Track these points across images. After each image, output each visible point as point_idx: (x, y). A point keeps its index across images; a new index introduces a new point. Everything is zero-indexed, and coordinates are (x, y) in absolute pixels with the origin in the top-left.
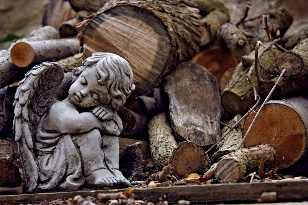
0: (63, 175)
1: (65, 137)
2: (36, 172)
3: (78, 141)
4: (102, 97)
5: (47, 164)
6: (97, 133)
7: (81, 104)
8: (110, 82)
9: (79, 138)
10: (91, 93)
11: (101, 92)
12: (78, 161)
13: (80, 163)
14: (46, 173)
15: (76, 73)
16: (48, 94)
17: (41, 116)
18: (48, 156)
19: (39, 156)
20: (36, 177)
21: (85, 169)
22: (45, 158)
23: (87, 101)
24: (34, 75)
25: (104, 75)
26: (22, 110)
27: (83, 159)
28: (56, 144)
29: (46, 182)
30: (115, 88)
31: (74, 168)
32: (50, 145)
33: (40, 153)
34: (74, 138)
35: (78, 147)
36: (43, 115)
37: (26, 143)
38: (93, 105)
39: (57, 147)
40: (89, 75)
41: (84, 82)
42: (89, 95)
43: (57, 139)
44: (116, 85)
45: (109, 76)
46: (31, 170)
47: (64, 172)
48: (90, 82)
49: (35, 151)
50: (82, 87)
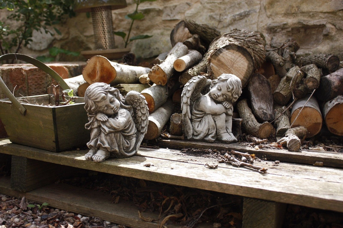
0: (206, 134)
1: (208, 115)
2: (192, 131)
3: (215, 118)
4: (228, 97)
5: (198, 127)
6: (224, 115)
7: (217, 99)
8: (233, 91)
9: (216, 117)
10: (223, 95)
11: (228, 95)
12: (215, 128)
13: (215, 129)
14: (197, 132)
15: (214, 82)
16: (198, 91)
17: (194, 102)
18: (198, 123)
19: (193, 122)
20: (192, 133)
21: (218, 132)
22: (197, 124)
23: (220, 99)
24: (194, 83)
25: (231, 87)
26: (188, 100)
27: (217, 127)
28: (202, 117)
29: (197, 136)
30: (235, 94)
31: (213, 131)
32: (199, 118)
33: (194, 121)
34: (213, 117)
35: (215, 121)
36: (195, 101)
37: (188, 116)
38: (223, 100)
39: (203, 119)
40: (223, 86)
41: (220, 89)
42: (222, 96)
43: (203, 115)
44: (236, 92)
45: (233, 88)
46: (190, 129)
47: (207, 133)
48: (223, 89)
49: (191, 120)
50: (218, 91)
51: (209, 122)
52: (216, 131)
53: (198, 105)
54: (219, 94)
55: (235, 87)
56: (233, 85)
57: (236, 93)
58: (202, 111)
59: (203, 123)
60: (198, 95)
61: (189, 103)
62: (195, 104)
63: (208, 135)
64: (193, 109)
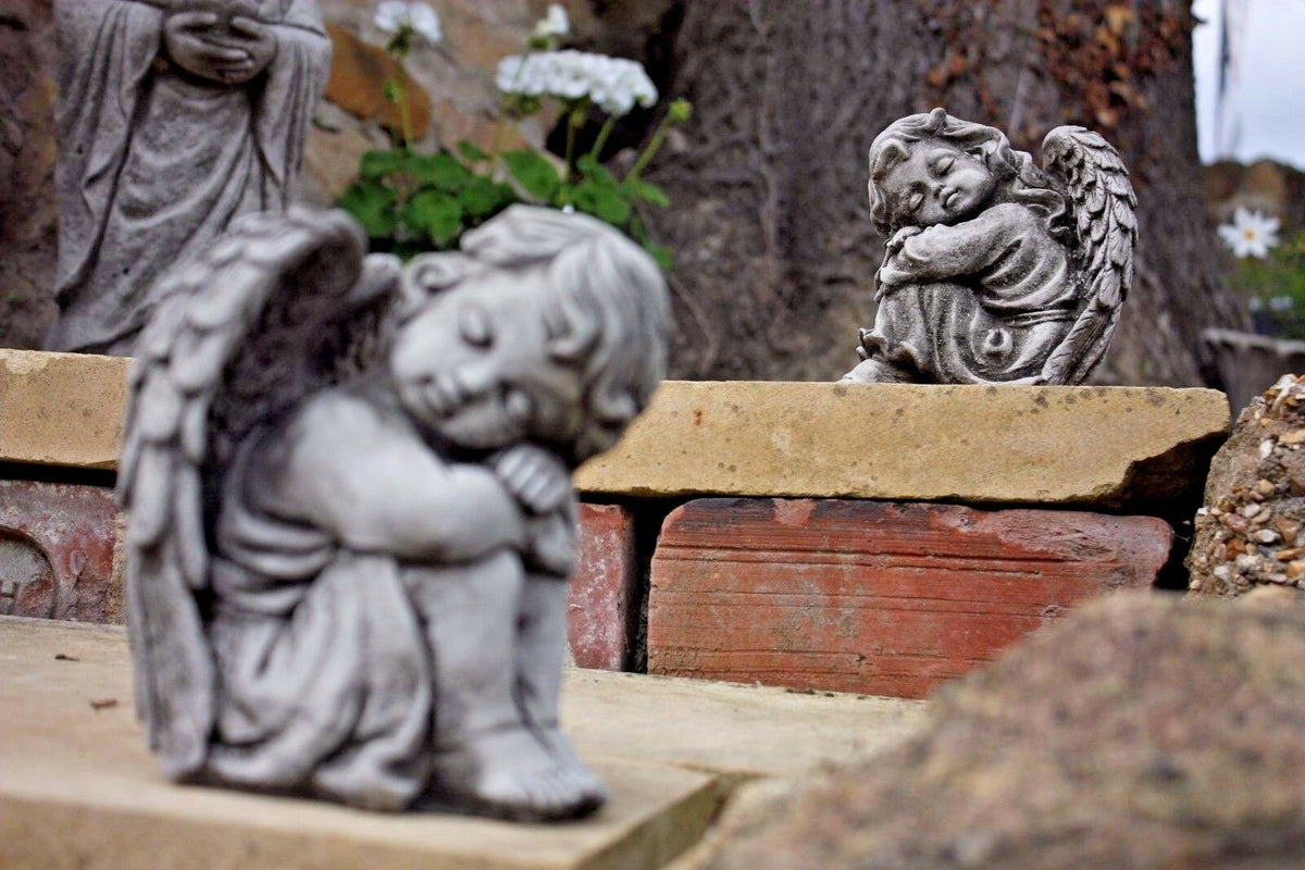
0: (338, 733)
1: (366, 565)
3: (425, 592)
5: (263, 665)
6: (507, 570)
9: (433, 583)
11: (548, 391)
12: (418, 683)
13: (423, 693)
14: (256, 710)
17: (238, 438)
18: (267, 631)
21: (442, 720)
24: (252, 265)
25: (582, 326)
26: (184, 413)
27: (441, 677)
28: (309, 580)
29: (248, 747)
31: (398, 710)
32: (278, 583)
35: (422, 622)
37: (180, 561)
38: (501, 437)
42: (493, 395)
43: (315, 558)
45: (601, 331)
48: (506, 340)
49: (207, 602)
50: (463, 352)
53: (277, 474)
54: (477, 373)
55: (614, 331)
61: (194, 442)
62: (250, 463)
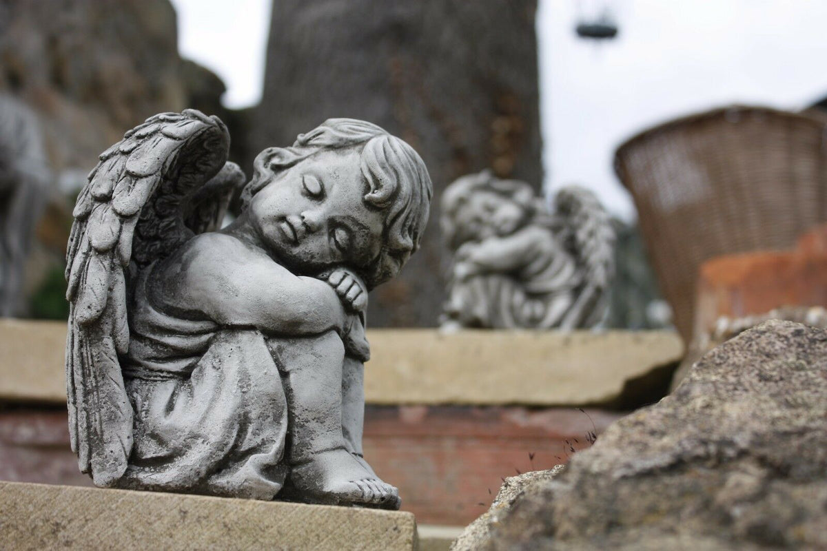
51: (244, 380)
52: (289, 438)
56: (396, 172)
57: (409, 223)
58: (196, 315)
59: (204, 385)
60: (168, 229)
63: (232, 457)
64: (142, 302)
